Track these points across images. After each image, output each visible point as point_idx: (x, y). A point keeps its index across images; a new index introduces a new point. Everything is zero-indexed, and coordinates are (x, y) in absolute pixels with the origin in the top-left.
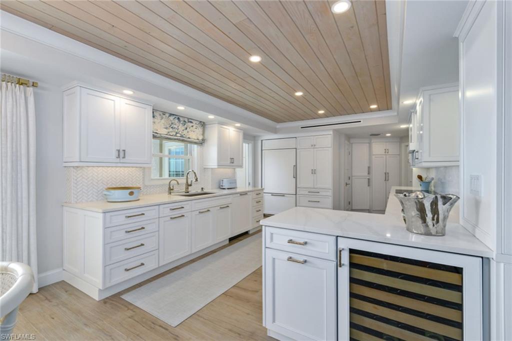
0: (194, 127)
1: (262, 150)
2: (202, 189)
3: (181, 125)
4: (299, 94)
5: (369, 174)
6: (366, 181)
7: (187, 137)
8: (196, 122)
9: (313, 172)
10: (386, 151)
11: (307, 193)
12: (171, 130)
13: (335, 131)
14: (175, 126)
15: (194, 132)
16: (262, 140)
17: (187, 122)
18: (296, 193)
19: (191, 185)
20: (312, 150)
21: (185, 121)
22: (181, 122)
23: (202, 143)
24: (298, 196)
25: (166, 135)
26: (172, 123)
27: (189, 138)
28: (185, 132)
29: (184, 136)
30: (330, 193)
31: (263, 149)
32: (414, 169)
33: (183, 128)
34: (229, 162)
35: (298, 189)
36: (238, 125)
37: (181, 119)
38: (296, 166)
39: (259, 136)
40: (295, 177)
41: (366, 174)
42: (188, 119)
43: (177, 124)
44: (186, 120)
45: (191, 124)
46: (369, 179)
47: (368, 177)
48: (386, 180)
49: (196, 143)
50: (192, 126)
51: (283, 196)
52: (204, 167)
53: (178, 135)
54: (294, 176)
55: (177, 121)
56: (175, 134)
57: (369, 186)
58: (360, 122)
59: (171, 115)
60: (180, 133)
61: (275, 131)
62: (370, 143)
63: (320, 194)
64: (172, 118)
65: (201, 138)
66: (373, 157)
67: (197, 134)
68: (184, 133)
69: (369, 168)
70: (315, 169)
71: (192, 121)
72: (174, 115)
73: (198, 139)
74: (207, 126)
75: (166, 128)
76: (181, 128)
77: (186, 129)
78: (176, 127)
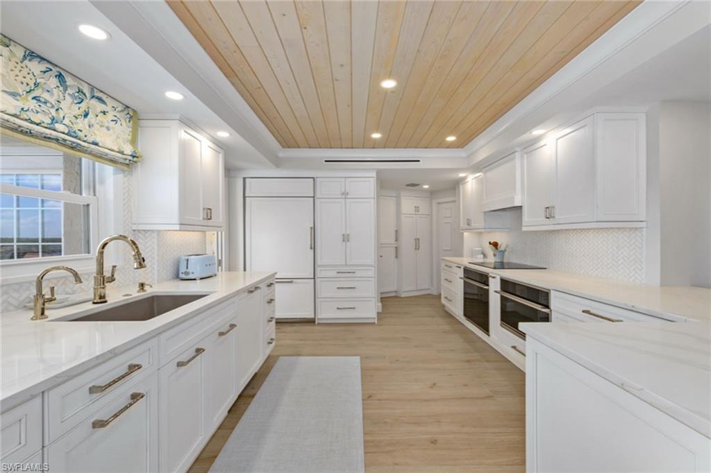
0: (110, 116)
1: (244, 197)
2: (142, 285)
3: (69, 99)
4: (389, 84)
5: (396, 240)
6: (393, 250)
7: (91, 140)
8: (115, 104)
9: (346, 239)
10: (417, 209)
11: (333, 274)
12: (33, 104)
13: (379, 172)
14: (46, 96)
15: (108, 129)
16: (244, 179)
17: (88, 95)
18: (314, 276)
19: (112, 279)
20: (343, 200)
21: (80, 91)
22: (70, 91)
23: (129, 163)
24: (318, 281)
25: (15, 116)
26: (36, 85)
27: (96, 144)
28: (81, 124)
29: (79, 133)
30: (372, 273)
31: (247, 195)
32: (466, 234)
33: (76, 110)
34: (201, 218)
35: (318, 270)
36: (223, 134)
37: (69, 81)
38: (314, 229)
39: (239, 169)
40: (313, 247)
41: (393, 241)
42: (92, 88)
43: (55, 91)
44: (86, 90)
45: (100, 107)
46: (396, 248)
47: (396, 246)
48: (416, 249)
49: (113, 161)
50: (104, 113)
51: (291, 282)
52: (135, 227)
53: (59, 126)
54: (311, 245)
55: (54, 82)
56: (48, 121)
57: (396, 257)
58: (419, 161)
59: (31, 55)
60: (66, 121)
61: (277, 162)
62: (398, 198)
63: (357, 274)
64: (36, 67)
65: (128, 150)
66: (403, 216)
67: (118, 137)
68: (80, 126)
69: (396, 231)
70: (348, 233)
71: (104, 97)
72: (43, 59)
73: (122, 153)
74: (143, 123)
75: (14, 95)
76: (69, 109)
77: (86, 115)
78: (52, 100)
